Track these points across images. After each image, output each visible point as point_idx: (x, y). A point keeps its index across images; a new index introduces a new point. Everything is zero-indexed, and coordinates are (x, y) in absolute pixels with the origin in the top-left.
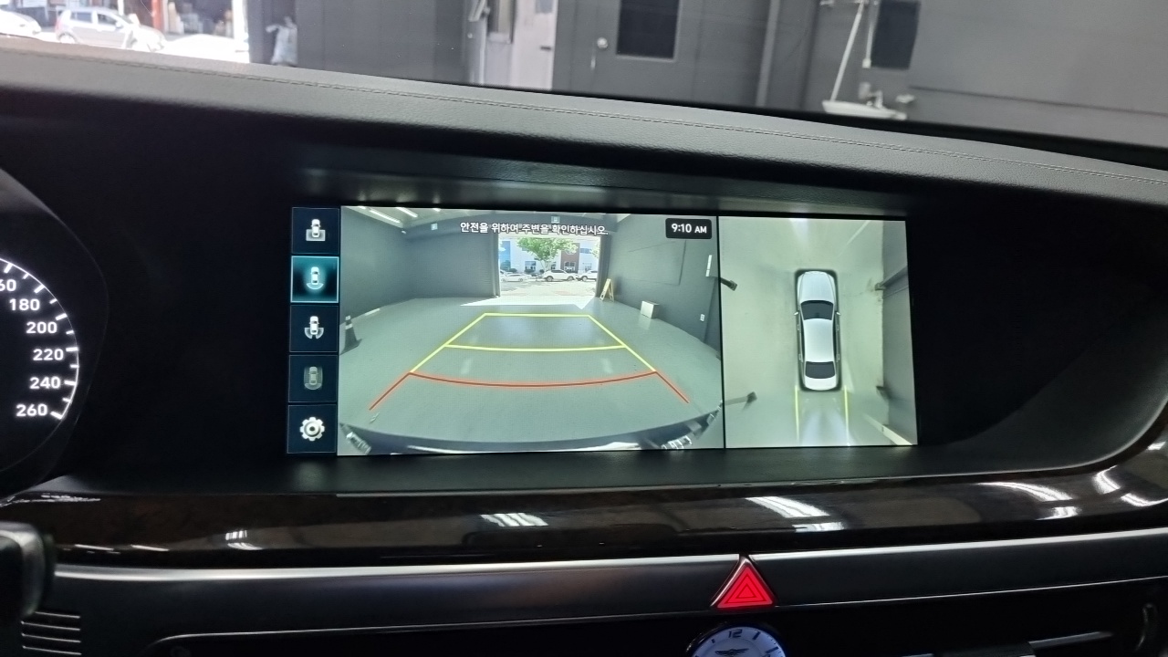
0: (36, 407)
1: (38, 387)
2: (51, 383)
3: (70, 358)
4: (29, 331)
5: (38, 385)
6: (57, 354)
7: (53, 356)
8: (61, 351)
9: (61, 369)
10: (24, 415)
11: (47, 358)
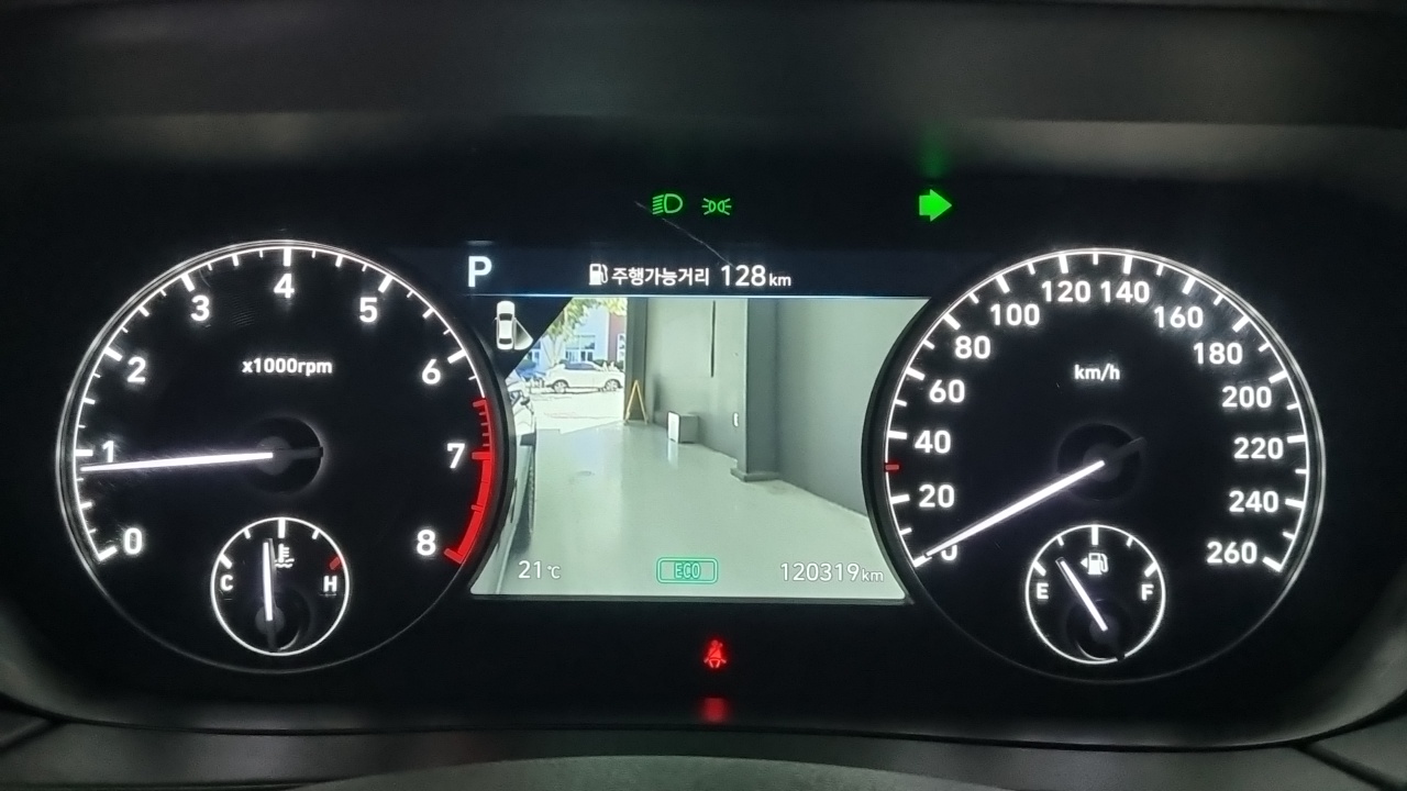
0: (1238, 548)
1: (1241, 510)
2: (1262, 502)
3: (1294, 454)
4: (1227, 404)
5: (1242, 505)
6: (1270, 449)
7: (1265, 451)
8: (1280, 442)
9: (1278, 477)
10: (1220, 561)
11: (1256, 455)
